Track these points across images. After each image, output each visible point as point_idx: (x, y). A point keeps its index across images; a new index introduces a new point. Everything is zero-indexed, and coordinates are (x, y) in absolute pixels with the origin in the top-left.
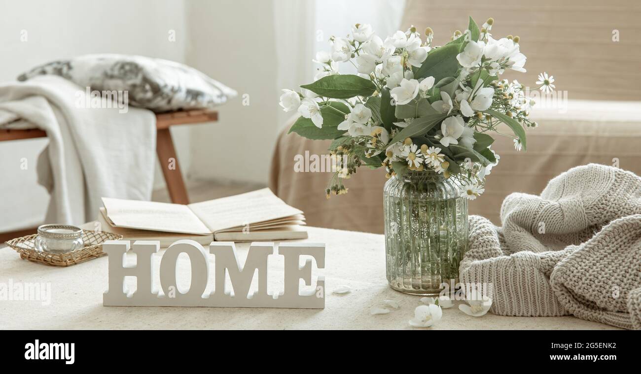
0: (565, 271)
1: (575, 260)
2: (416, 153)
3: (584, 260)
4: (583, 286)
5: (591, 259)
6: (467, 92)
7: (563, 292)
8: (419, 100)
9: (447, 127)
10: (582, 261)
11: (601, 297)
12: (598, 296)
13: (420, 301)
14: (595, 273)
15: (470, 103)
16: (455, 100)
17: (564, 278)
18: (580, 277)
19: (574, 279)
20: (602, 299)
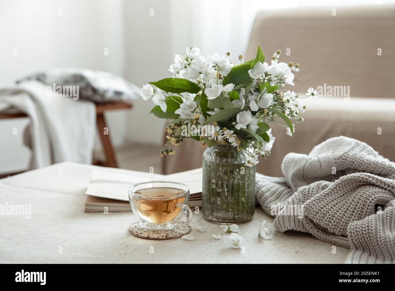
0: (308, 208)
1: (315, 201)
2: (219, 132)
3: (321, 201)
4: (319, 217)
5: (326, 201)
6: (255, 95)
7: (307, 222)
8: (223, 98)
9: (240, 117)
10: (320, 202)
11: (330, 225)
12: (329, 225)
13: (220, 227)
14: (328, 210)
15: (257, 102)
16: (247, 100)
17: (307, 213)
18: (317, 212)
19: (313, 213)
20: (331, 226)
